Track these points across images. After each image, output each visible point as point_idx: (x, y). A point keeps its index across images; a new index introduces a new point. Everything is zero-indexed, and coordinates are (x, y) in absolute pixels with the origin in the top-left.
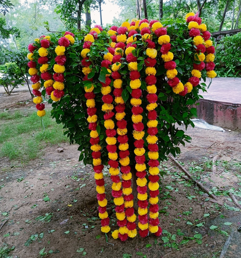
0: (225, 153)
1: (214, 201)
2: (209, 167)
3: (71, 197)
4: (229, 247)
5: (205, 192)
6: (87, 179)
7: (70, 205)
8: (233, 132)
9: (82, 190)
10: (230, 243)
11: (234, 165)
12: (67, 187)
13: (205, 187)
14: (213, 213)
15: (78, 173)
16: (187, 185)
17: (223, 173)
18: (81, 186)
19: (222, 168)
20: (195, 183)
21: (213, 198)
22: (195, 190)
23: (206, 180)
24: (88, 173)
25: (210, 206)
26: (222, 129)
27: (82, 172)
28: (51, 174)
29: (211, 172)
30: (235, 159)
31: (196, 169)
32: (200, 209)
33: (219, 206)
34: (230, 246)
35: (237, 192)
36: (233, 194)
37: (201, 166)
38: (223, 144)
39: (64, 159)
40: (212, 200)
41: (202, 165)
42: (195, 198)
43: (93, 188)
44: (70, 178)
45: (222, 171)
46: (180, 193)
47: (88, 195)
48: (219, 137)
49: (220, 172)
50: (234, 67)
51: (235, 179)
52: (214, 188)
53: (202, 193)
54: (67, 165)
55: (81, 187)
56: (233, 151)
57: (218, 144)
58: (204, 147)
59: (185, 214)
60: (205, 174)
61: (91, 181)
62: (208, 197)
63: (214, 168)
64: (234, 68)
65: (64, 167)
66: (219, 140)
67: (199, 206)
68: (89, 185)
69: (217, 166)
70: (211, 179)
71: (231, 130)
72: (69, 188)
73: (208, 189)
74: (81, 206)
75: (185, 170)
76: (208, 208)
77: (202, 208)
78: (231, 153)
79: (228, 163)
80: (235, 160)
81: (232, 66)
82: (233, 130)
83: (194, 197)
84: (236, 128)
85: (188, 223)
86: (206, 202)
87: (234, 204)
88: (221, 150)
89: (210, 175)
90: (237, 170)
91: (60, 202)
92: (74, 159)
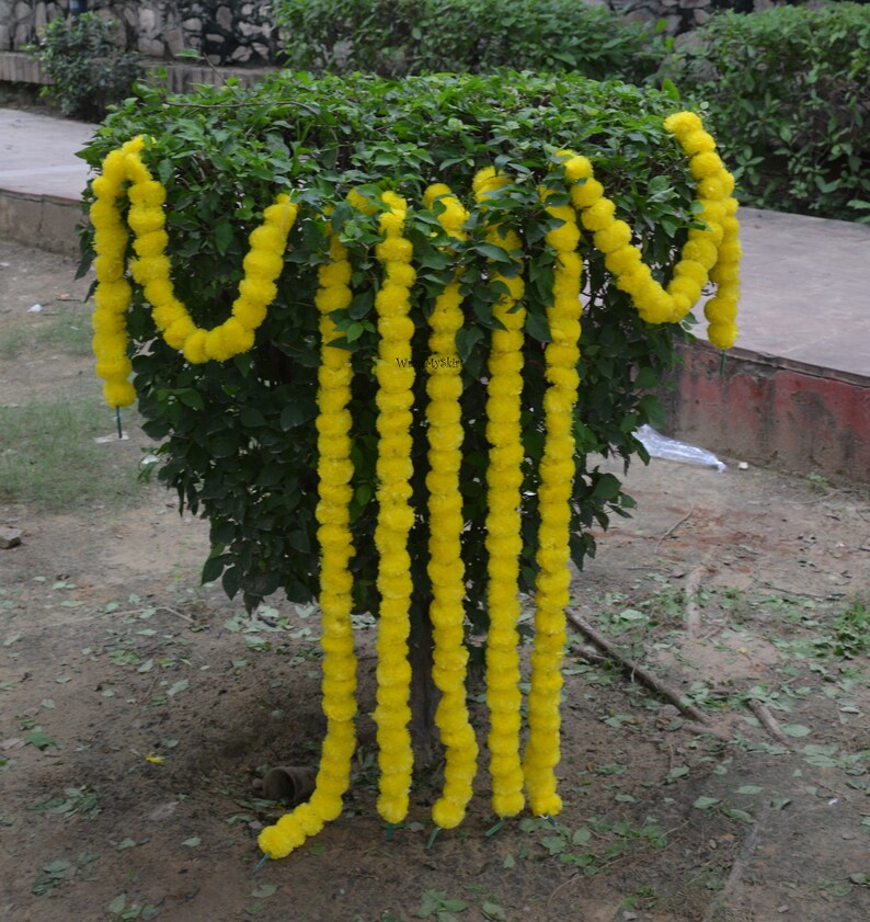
0: (729, 557)
1: (699, 727)
2: (673, 610)
3: (143, 731)
4: (757, 849)
5: (668, 699)
6: (186, 661)
7: (157, 759)
8: (758, 472)
9: (182, 703)
10: (759, 840)
11: (764, 602)
12: (108, 693)
13: (657, 681)
14: (701, 767)
15: (134, 640)
16: (596, 678)
17: (725, 634)
18: (167, 688)
19: (722, 614)
20: (626, 671)
21: (694, 717)
22: (627, 694)
23: (666, 659)
24: (180, 640)
25: (687, 745)
26: (712, 459)
27: (150, 632)
28: (7, 643)
29: (682, 633)
30: (767, 581)
31: (625, 620)
32: (655, 756)
33: (719, 743)
34: (759, 847)
35: (776, 695)
36: (763, 702)
37: (645, 607)
38: (719, 521)
39: (42, 579)
40: (692, 725)
41: (647, 603)
42: (633, 722)
43: (224, 696)
44: (105, 657)
45: (722, 628)
46: (573, 708)
47: (213, 722)
48: (702, 491)
49: (714, 632)
50: (759, 160)
51: (768, 654)
52: (696, 686)
53: (654, 704)
54: (66, 603)
55: (171, 693)
56: (759, 551)
57: (701, 523)
58: (648, 533)
59: (603, 773)
60: (661, 639)
61: (207, 670)
62: (679, 715)
63: (692, 615)
64: (756, 167)
65: (56, 614)
66: (701, 506)
67: (648, 747)
68: (203, 684)
69: (702, 607)
70: (685, 655)
71: (750, 463)
72: (118, 697)
73: (676, 692)
74: (201, 762)
76: (679, 750)
77: (659, 751)
78: (752, 558)
79: (744, 598)
80: (767, 585)
81: (748, 153)
82: (756, 466)
83: (629, 718)
84: (768, 456)
85: (619, 797)
86: (672, 734)
87: (768, 732)
88: (713, 547)
89: (681, 641)
90: (772, 623)
91: (105, 750)
92: (87, 579)
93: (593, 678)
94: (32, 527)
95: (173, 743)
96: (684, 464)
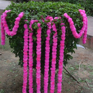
1: (79, 85)
2: (77, 68)
3: (12, 81)
5: (76, 80)
6: (18, 72)
9: (17, 78)
11: (88, 67)
12: (8, 76)
13: (75, 78)
14: (79, 91)
17: (83, 71)
19: (83, 68)
20: (71, 76)
21: (79, 83)
22: (71, 79)
23: (76, 74)
24: (18, 69)
25: (78, 87)
26: (83, 47)
27: (14, 67)
31: (71, 69)
33: (82, 87)
35: (89, 80)
36: (87, 81)
37: (74, 67)
39: (3, 59)
40: (79, 84)
43: (22, 77)
44: (9, 71)
47: (20, 81)
48: (82, 51)
51: (88, 74)
52: (79, 78)
53: (74, 81)
55: (16, 76)
56: (88, 60)
57: (81, 56)
58: (75, 57)
60: (76, 71)
61: (20, 73)
62: (77, 83)
63: (80, 68)
66: (81, 53)
67: (73, 87)
68: (20, 75)
70: (78, 74)
71: (87, 48)
73: (77, 79)
75: (66, 69)
77: (74, 88)
79: (86, 66)
80: (89, 64)
83: (71, 83)
84: (90, 47)
86: (76, 85)
87: (88, 86)
88: (83, 59)
89: (78, 72)
90: (89, 70)
91: (7, 84)
92: (8, 60)
93: (67, 76)
94: (3, 52)
95: (15, 84)
96: (80, 48)
